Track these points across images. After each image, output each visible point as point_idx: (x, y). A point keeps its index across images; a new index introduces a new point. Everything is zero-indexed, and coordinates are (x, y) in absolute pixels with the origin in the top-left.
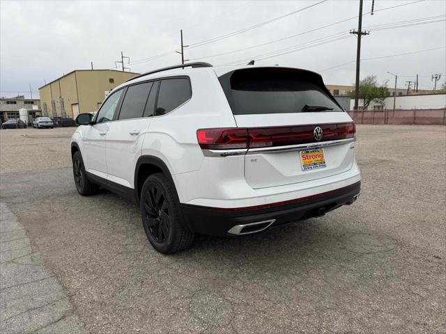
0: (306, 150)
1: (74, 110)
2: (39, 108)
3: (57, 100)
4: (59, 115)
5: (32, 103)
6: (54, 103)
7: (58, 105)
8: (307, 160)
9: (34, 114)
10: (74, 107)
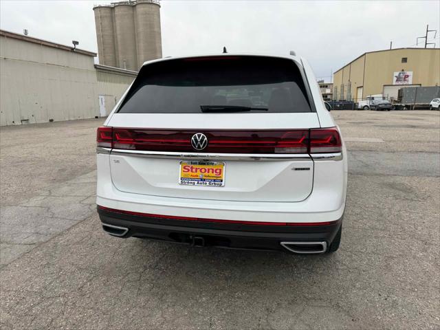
0: (193, 161)
1: (358, 93)
2: (331, 91)
3: (346, 83)
4: (345, 98)
5: (327, 87)
6: (343, 86)
7: (346, 88)
8: (190, 173)
9: (326, 97)
10: (359, 89)
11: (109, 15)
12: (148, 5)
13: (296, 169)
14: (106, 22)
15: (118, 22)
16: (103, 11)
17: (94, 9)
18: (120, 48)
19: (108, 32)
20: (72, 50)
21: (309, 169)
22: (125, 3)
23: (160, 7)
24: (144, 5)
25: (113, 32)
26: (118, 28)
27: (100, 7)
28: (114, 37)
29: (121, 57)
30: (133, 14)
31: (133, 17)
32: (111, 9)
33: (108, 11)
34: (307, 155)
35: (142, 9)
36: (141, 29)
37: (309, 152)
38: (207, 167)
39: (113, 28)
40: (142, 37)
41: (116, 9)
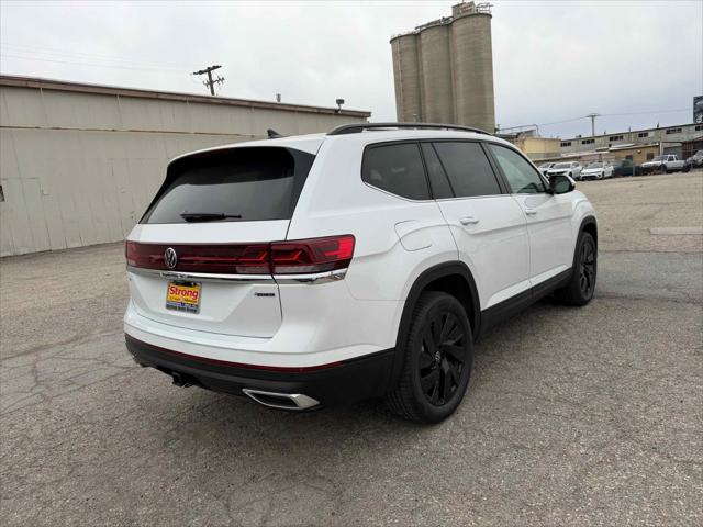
11: (412, 45)
12: (471, 19)
13: (259, 295)
14: (408, 58)
15: (425, 54)
16: (403, 41)
17: (391, 42)
18: (427, 93)
19: (411, 72)
20: (336, 113)
21: (273, 295)
22: (436, 22)
23: (491, 16)
24: (465, 20)
25: (418, 71)
26: (425, 63)
27: (400, 37)
28: (419, 78)
29: (428, 108)
30: (448, 38)
31: (448, 42)
32: (415, 36)
33: (410, 40)
34: (269, 277)
35: (461, 27)
36: (460, 59)
37: (272, 273)
38: (187, 289)
39: (417, 64)
40: (460, 71)
41: (423, 36)
